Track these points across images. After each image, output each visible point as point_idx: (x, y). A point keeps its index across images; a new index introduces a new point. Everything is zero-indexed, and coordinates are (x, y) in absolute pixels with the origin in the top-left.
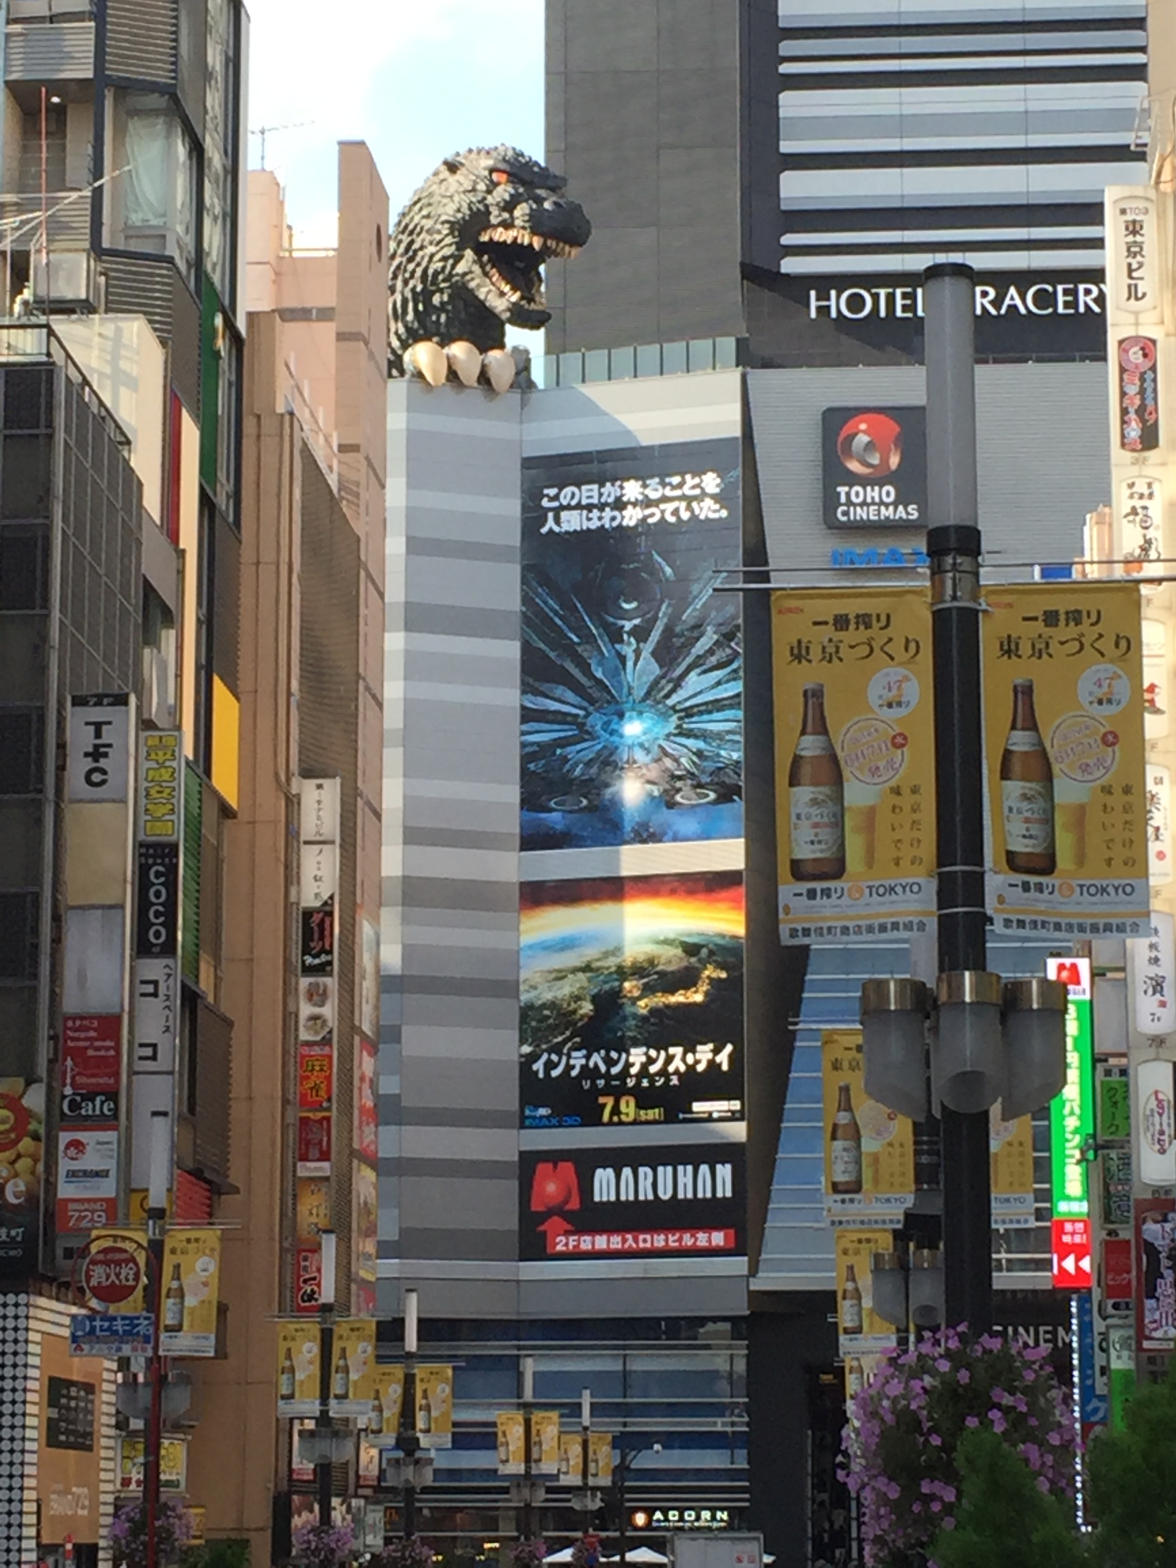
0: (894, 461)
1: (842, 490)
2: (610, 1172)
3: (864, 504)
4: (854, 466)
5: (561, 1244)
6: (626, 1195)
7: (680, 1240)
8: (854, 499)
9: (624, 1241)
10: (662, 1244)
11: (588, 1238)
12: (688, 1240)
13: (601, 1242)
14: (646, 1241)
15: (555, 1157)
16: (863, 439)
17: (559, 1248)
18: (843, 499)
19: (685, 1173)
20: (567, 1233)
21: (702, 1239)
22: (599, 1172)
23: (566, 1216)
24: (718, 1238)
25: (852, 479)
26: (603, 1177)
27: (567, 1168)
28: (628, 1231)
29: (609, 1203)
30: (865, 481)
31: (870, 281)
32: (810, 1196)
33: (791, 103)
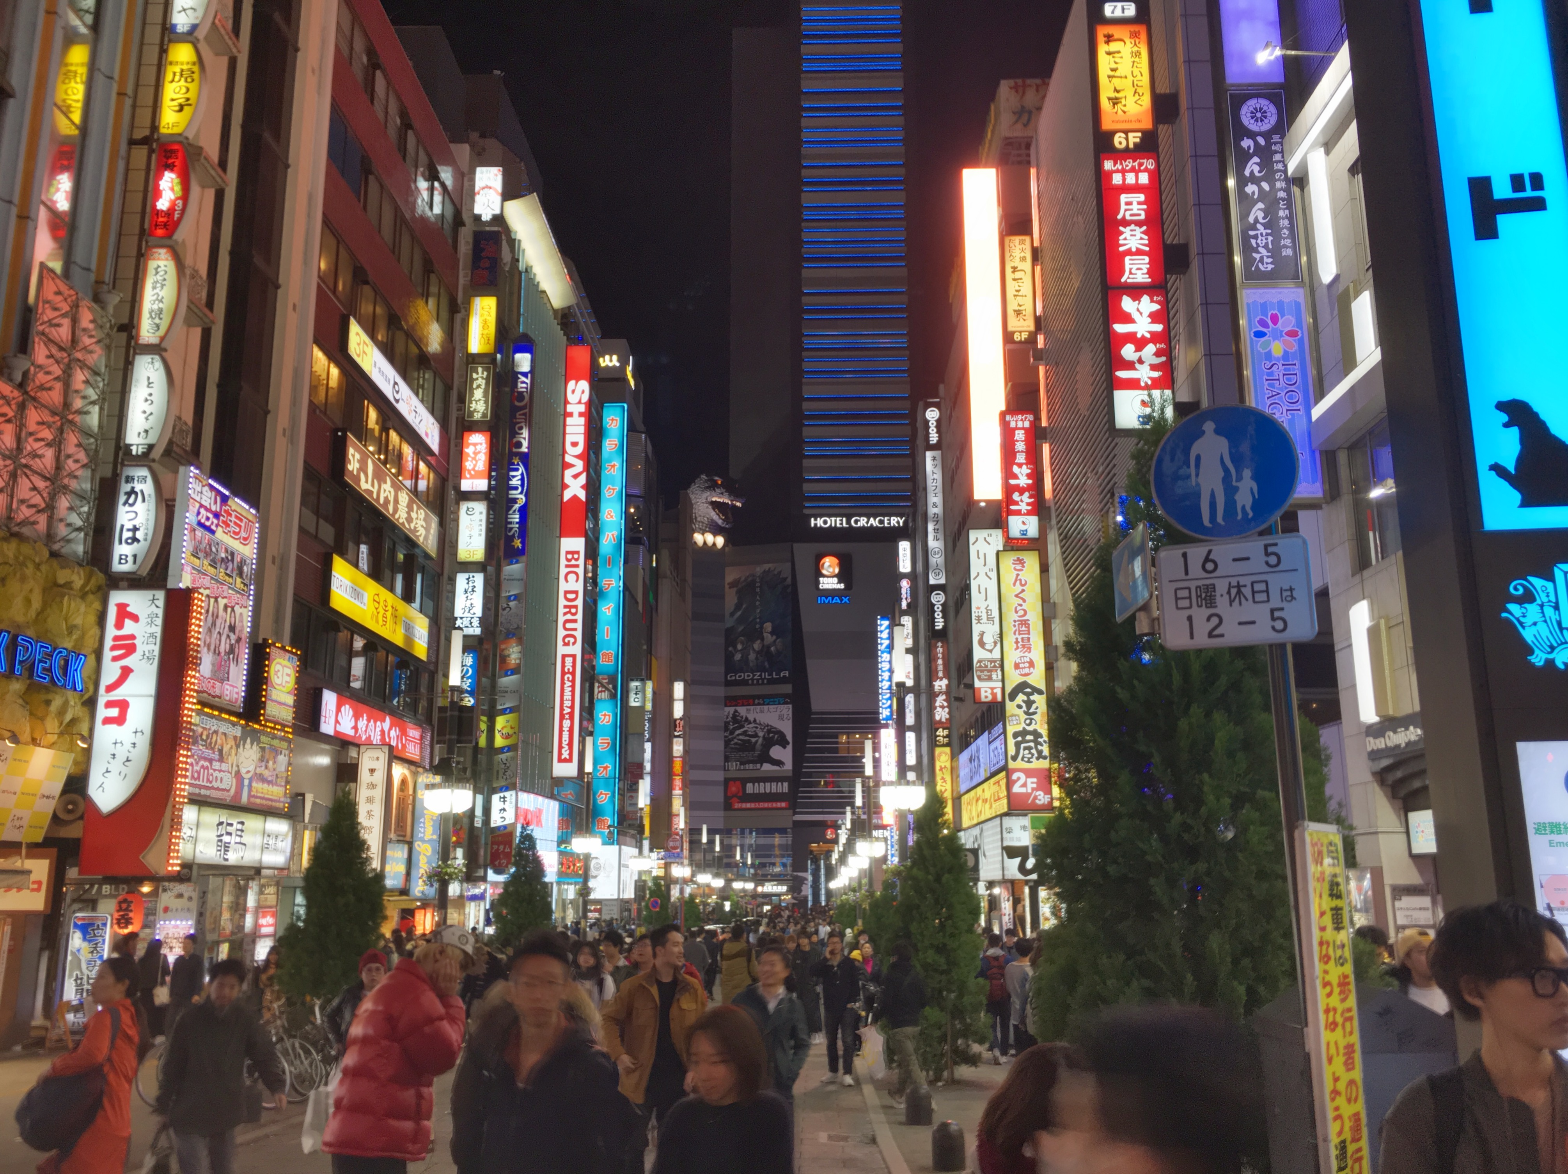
0: (837, 571)
1: (821, 579)
2: (751, 783)
4: (824, 572)
5: (737, 806)
6: (756, 791)
8: (825, 582)
9: (756, 805)
10: (767, 806)
11: (744, 804)
12: (774, 805)
13: (748, 805)
14: (763, 805)
15: (735, 780)
16: (827, 564)
18: (822, 582)
19: (774, 785)
20: (740, 802)
21: (779, 805)
22: (748, 784)
23: (738, 797)
24: (783, 805)
25: (824, 576)
26: (749, 786)
27: (738, 783)
28: (757, 802)
29: (751, 793)
30: (828, 577)
31: (830, 516)
32: (811, 792)
33: (806, 463)
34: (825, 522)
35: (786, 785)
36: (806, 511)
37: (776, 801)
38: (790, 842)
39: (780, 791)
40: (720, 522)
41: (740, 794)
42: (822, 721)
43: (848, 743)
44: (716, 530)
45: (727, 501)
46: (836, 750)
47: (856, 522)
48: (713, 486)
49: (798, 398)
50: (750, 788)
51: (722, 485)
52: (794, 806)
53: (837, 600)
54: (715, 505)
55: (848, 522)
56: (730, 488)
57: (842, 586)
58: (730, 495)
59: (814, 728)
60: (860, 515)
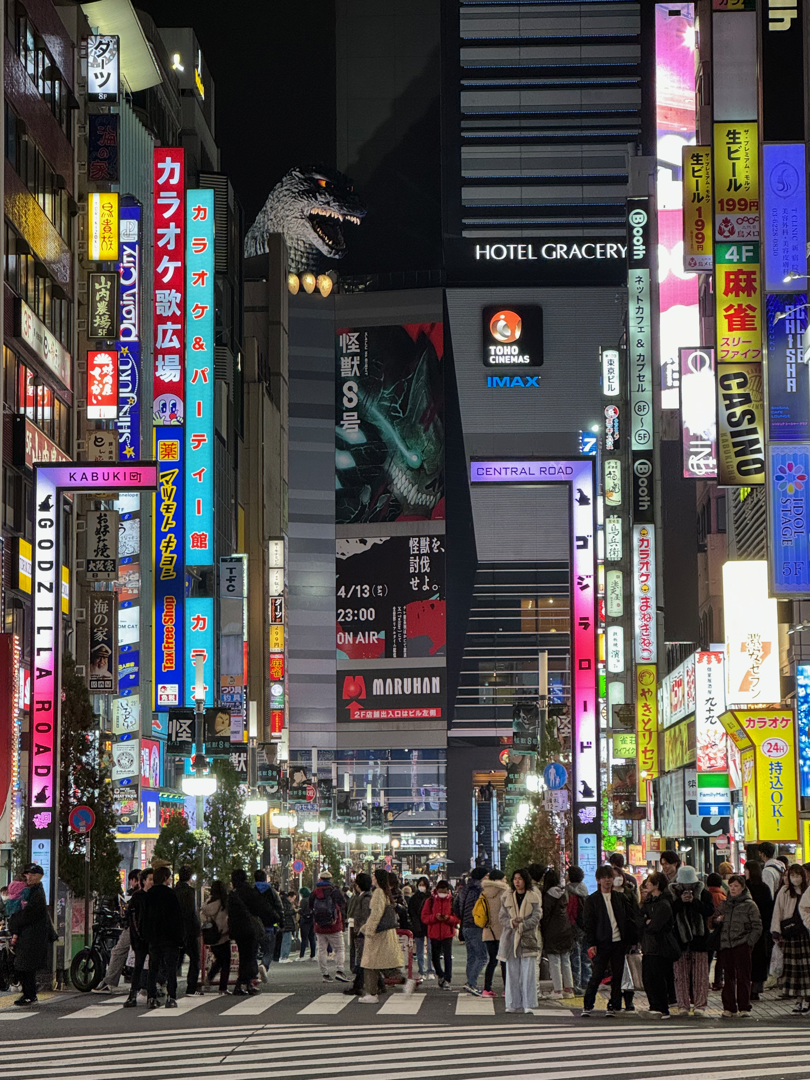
0: (518, 334)
1: (492, 348)
2: (381, 680)
3: (503, 355)
4: (497, 336)
5: (357, 715)
6: (389, 692)
7: (415, 713)
8: (498, 353)
9: (388, 714)
10: (406, 715)
11: (370, 713)
12: (418, 714)
13: (377, 714)
14: (398, 714)
15: (353, 673)
16: (501, 324)
17: (356, 717)
18: (493, 353)
19: (417, 682)
20: (360, 710)
21: (425, 713)
22: (376, 681)
23: (360, 702)
24: (433, 713)
25: (496, 343)
26: (378, 684)
27: (360, 679)
28: (390, 709)
29: (380, 695)
30: (503, 344)
31: (506, 241)
32: (476, 692)
33: (467, 152)
34: (498, 252)
35: (436, 681)
36: (466, 234)
37: (421, 707)
38: (443, 771)
39: (426, 690)
40: (325, 250)
41: (363, 696)
42: (494, 578)
43: (537, 613)
44: (318, 265)
45: (336, 215)
46: (517, 625)
47: (549, 251)
48: (312, 191)
49: (453, 42)
50: (378, 687)
51: (329, 190)
52: (449, 717)
53: (518, 382)
54: (316, 221)
55: (536, 252)
56: (340, 193)
57: (526, 359)
58: (341, 207)
59: (482, 590)
60: (557, 240)
